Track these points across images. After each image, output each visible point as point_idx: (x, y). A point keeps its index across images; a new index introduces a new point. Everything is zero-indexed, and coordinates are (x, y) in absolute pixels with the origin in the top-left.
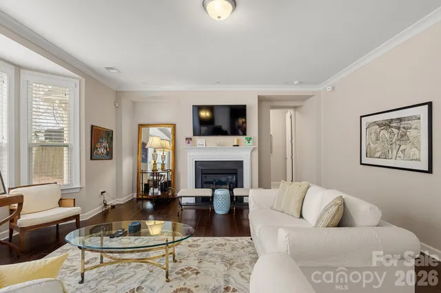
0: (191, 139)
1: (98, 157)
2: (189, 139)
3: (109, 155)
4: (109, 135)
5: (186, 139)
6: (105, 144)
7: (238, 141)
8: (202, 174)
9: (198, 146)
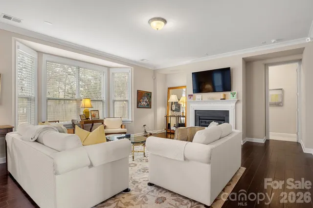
0: (192, 95)
1: (141, 107)
2: (190, 96)
3: (149, 106)
4: (149, 95)
5: (189, 95)
6: (146, 100)
7: (225, 95)
8: (200, 119)
9: (197, 100)
